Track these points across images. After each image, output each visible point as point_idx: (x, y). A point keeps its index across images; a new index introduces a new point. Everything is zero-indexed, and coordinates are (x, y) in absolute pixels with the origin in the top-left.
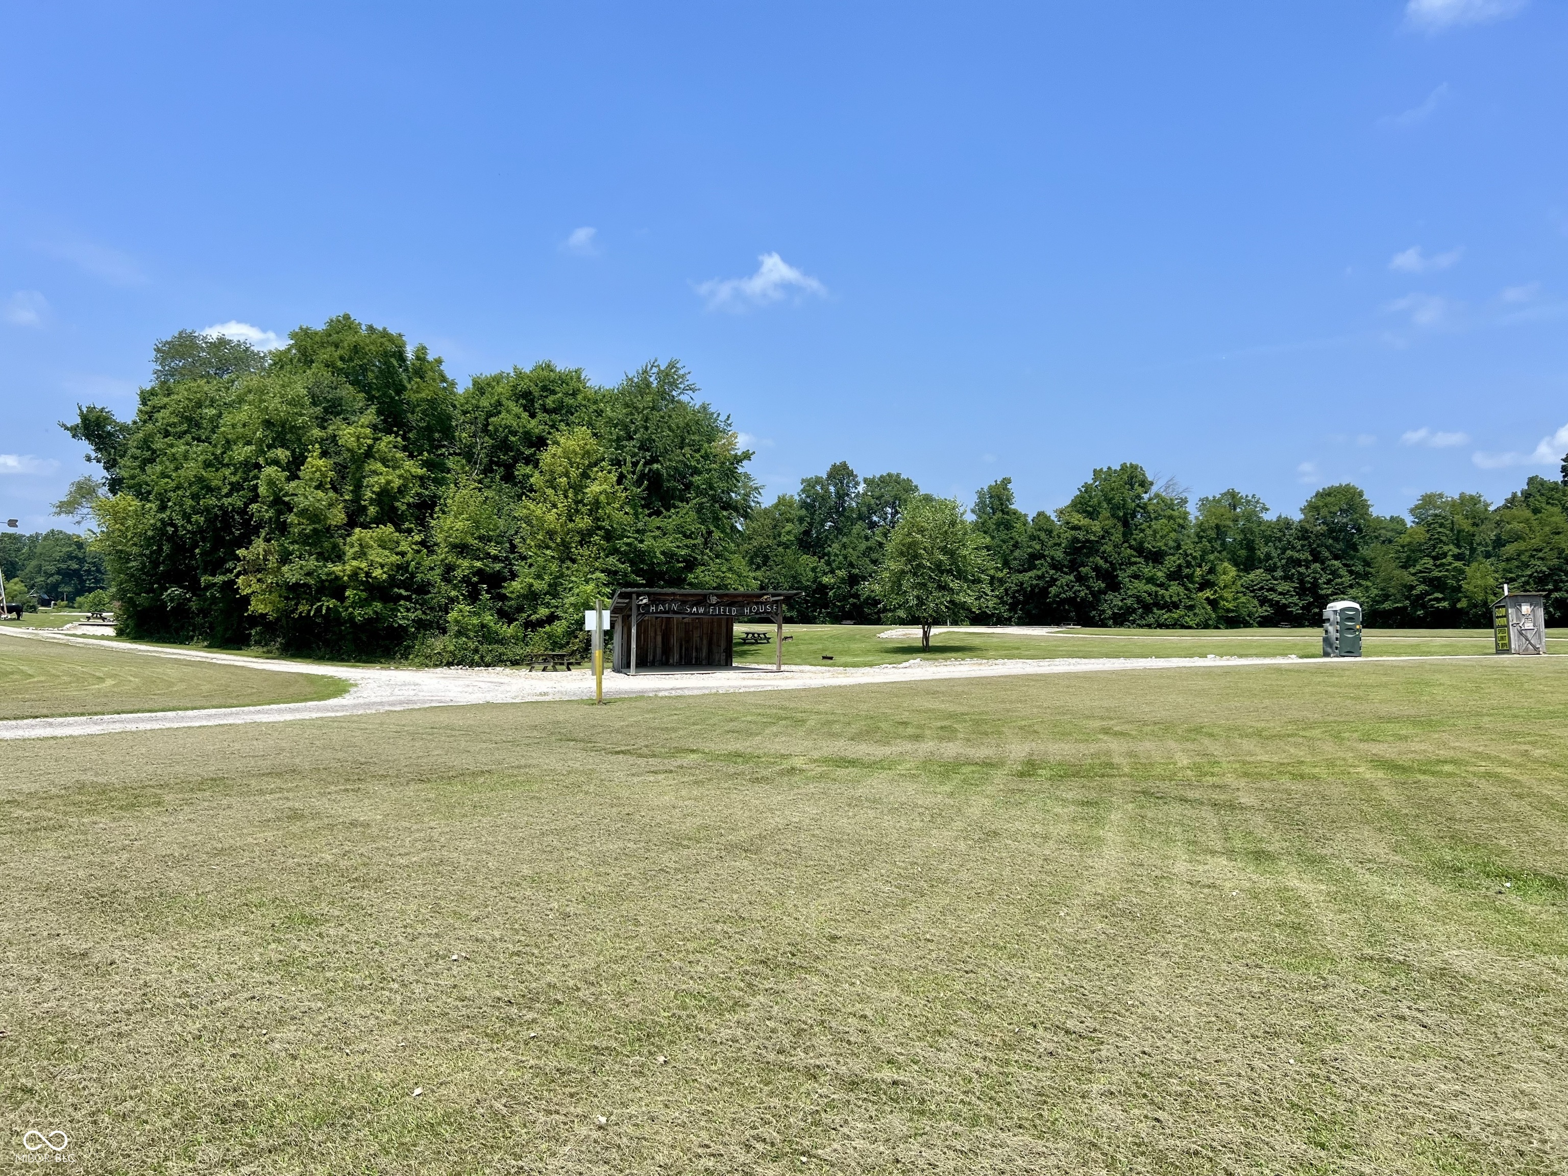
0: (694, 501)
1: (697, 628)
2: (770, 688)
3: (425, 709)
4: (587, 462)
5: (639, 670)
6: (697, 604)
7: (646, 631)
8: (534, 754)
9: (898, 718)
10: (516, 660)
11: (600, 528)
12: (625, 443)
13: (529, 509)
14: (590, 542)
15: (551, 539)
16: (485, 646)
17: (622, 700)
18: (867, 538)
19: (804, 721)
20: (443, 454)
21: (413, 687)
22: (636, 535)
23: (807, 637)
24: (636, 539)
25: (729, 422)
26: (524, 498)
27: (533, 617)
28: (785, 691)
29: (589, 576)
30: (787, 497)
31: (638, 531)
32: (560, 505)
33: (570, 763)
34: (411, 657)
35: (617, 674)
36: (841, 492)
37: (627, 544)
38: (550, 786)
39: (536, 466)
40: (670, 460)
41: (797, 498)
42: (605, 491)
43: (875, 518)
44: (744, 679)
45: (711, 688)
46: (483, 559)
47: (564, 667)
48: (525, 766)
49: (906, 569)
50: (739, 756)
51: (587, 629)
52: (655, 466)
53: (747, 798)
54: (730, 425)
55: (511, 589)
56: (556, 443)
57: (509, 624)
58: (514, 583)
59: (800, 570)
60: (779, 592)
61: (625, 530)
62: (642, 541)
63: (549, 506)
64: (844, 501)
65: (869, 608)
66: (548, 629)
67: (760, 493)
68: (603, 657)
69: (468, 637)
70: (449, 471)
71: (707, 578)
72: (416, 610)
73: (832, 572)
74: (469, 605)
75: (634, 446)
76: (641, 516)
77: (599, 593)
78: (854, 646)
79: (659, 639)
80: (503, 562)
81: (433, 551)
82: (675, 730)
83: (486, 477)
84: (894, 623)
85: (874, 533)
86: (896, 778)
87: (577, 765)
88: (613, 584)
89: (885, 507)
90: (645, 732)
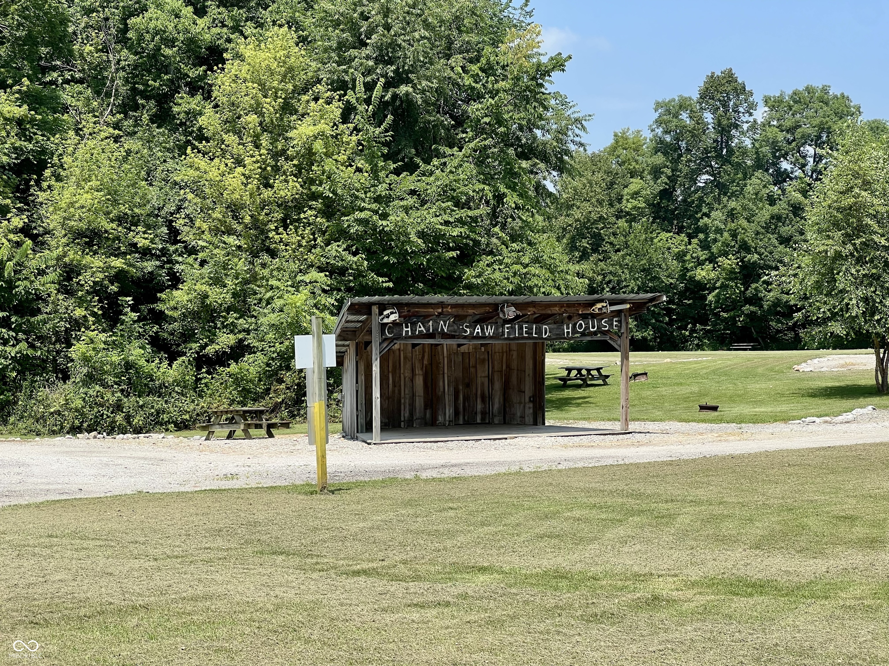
0: (472, 145)
1: (483, 361)
2: (610, 462)
3: (38, 506)
4: (290, 87)
5: (386, 434)
6: (482, 320)
7: (397, 368)
8: (218, 577)
9: (836, 510)
10: (183, 421)
11: (314, 196)
12: (353, 52)
13: (198, 169)
14: (299, 220)
15: (235, 217)
16: (133, 399)
17: (360, 485)
18: (772, 201)
19: (671, 517)
20: (53, 82)
21: (17, 470)
22: (374, 206)
23: (672, 373)
24: (376, 212)
25: (528, 9)
26: (189, 150)
27: (210, 350)
28: (637, 465)
29: (299, 278)
30: (630, 134)
31: (378, 199)
32: (248, 161)
33: (278, 591)
34: (12, 419)
35: (351, 442)
36: (725, 122)
37: (360, 221)
38: (247, 630)
39: (208, 96)
40: (428, 79)
41: (648, 135)
42: (322, 134)
43: (785, 165)
44: (566, 447)
45: (510, 463)
46: (125, 254)
47: (263, 432)
48: (205, 598)
49: (845, 252)
50: (562, 577)
51: (298, 367)
52: (404, 89)
53: (578, 649)
54: (530, 14)
55: (172, 303)
56: (238, 56)
57: (172, 359)
58: (176, 293)
59: (657, 257)
60: (622, 296)
61: (357, 197)
62: (384, 216)
63: (230, 162)
64: (730, 138)
65: (779, 321)
66: (233, 367)
67: (584, 128)
68: (327, 415)
69: (105, 385)
70: (65, 109)
71: (497, 275)
72: (18, 341)
73: (712, 259)
74: (104, 331)
75: (368, 58)
76: (382, 174)
77: (316, 306)
78: (755, 386)
79: (419, 381)
80: (158, 258)
81: (43, 243)
82: (451, 534)
83: (126, 116)
84: (822, 346)
85: (783, 191)
86: (838, 612)
87: (291, 594)
88: (339, 290)
89: (804, 144)
90: (401, 538)
